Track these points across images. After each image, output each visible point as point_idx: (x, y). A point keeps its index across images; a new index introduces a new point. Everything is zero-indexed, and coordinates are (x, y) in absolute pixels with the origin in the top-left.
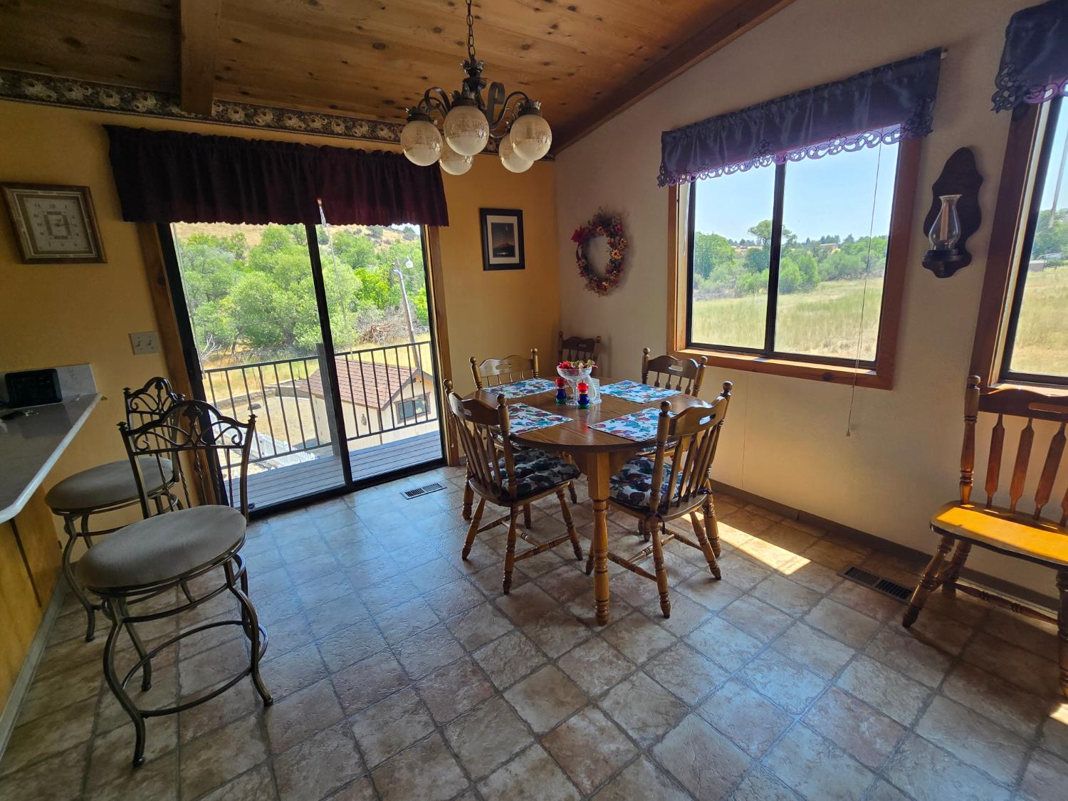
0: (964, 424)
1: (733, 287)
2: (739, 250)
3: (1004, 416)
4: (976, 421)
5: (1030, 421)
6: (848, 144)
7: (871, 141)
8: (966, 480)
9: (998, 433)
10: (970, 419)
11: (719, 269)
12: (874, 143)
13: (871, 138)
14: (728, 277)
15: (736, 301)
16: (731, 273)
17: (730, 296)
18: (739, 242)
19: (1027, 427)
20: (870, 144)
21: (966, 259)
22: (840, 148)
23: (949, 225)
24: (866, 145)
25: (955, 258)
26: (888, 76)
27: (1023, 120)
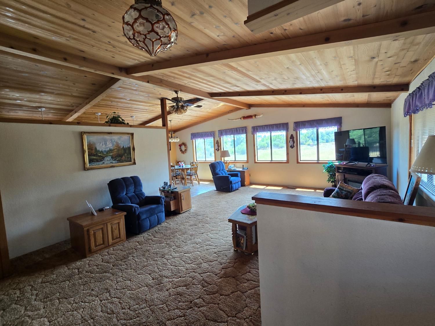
26: (211, 133)
27: (220, 138)
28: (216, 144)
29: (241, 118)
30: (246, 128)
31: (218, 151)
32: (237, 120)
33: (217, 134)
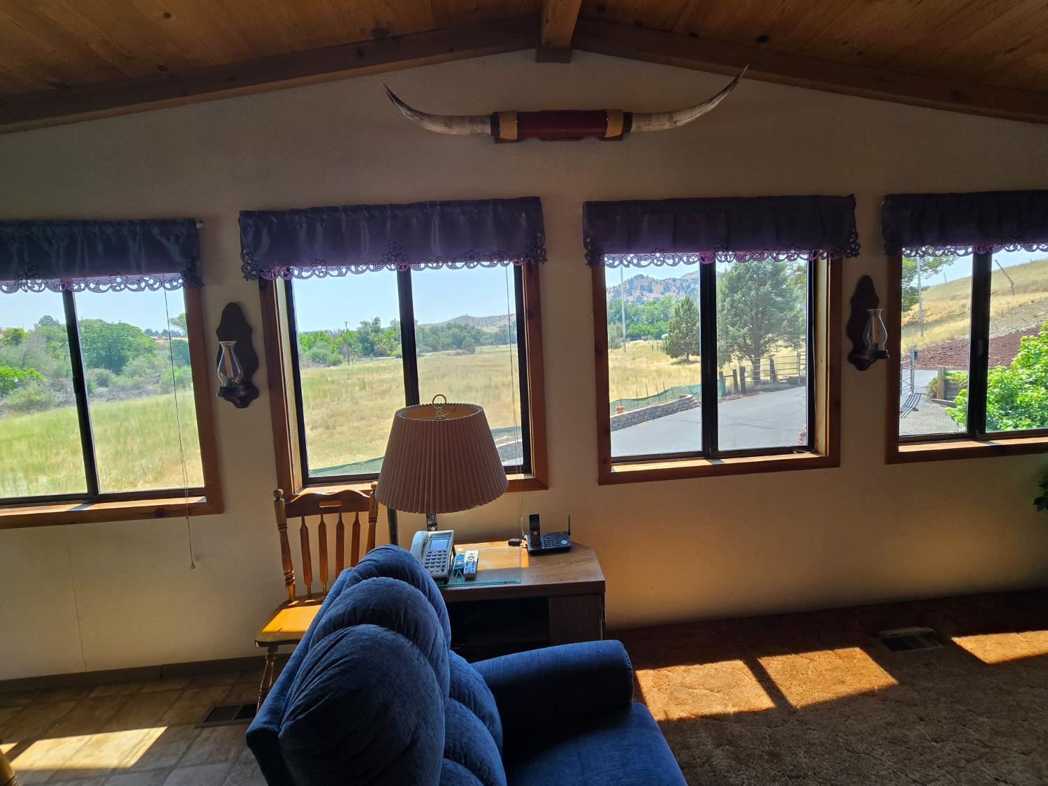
0: (278, 533)
1: (158, 382)
2: (161, 342)
3: (305, 517)
4: (286, 527)
5: (322, 517)
6: (130, 284)
7: (152, 285)
8: (289, 581)
9: (304, 531)
10: (282, 527)
11: (133, 363)
12: (156, 286)
13: (151, 282)
14: (148, 371)
15: (163, 398)
16: (153, 367)
17: (155, 393)
18: (160, 332)
19: (321, 524)
20: (151, 287)
21: (252, 392)
22: (122, 286)
23: (232, 364)
24: (147, 288)
25: (242, 393)
26: (156, 231)
27: (266, 289)
28: (214, 337)
29: (495, 120)
30: (532, 205)
31: (243, 403)
32: (455, 131)
33: (229, 241)
